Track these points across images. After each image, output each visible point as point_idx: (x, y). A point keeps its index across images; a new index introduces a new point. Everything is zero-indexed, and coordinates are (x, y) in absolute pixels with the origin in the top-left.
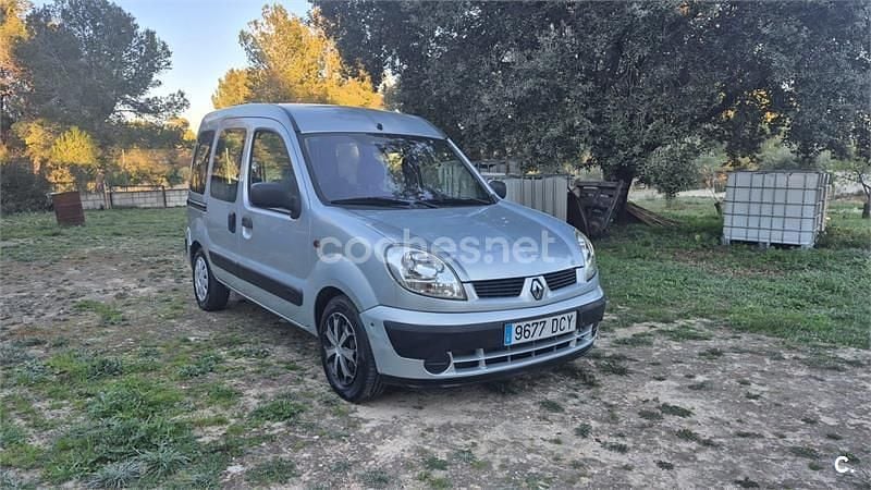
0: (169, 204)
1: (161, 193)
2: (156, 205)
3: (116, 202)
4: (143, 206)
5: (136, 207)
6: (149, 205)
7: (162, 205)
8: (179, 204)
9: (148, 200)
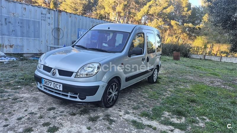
0: (222, 61)
1: (220, 57)
2: (217, 60)
3: (206, 58)
4: (213, 60)
5: (211, 60)
6: (216, 60)
7: (220, 61)
8: (225, 61)
9: (216, 59)
